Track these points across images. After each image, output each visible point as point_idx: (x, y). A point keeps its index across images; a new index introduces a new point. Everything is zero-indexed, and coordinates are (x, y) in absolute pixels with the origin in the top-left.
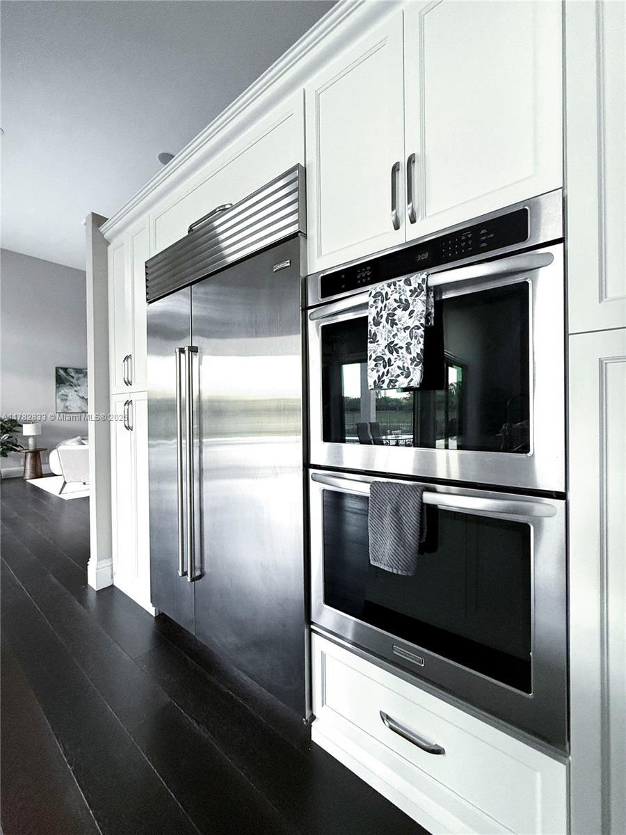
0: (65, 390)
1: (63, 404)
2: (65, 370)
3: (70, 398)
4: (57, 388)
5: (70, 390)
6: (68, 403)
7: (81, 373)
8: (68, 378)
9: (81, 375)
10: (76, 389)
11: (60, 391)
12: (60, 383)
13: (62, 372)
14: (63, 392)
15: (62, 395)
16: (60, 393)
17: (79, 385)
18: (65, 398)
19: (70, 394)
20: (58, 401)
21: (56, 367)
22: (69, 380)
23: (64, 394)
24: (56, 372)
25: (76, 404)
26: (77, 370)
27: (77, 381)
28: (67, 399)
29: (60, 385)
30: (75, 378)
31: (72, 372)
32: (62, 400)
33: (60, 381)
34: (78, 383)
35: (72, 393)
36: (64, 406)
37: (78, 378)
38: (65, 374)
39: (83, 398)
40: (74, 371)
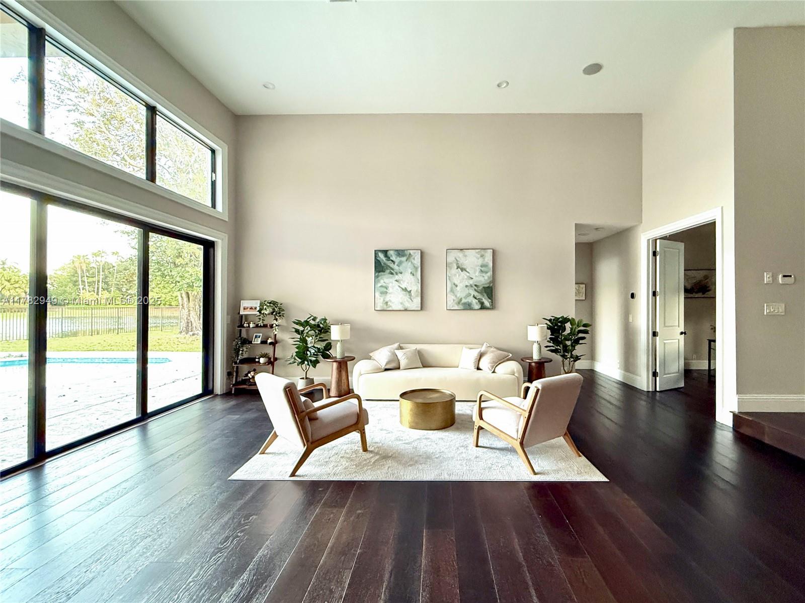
0: (386, 279)
1: (382, 299)
2: (385, 252)
3: (390, 290)
4: (376, 277)
5: (391, 280)
6: (388, 298)
7: (403, 256)
8: (389, 263)
9: (404, 259)
10: (397, 277)
11: (379, 281)
12: (379, 272)
13: (381, 256)
14: (382, 283)
15: (381, 286)
16: (379, 285)
17: (401, 273)
18: (384, 291)
19: (390, 285)
20: (377, 294)
21: (375, 251)
22: (389, 266)
23: (384, 284)
24: (375, 257)
25: (396, 299)
26: (400, 253)
27: (399, 266)
28: (387, 293)
29: (380, 274)
30: (396, 264)
31: (393, 255)
32: (381, 293)
33: (379, 268)
34: (400, 270)
35: (392, 283)
36: (384, 301)
37: (400, 263)
38: (384, 259)
39: (405, 290)
40: (396, 253)
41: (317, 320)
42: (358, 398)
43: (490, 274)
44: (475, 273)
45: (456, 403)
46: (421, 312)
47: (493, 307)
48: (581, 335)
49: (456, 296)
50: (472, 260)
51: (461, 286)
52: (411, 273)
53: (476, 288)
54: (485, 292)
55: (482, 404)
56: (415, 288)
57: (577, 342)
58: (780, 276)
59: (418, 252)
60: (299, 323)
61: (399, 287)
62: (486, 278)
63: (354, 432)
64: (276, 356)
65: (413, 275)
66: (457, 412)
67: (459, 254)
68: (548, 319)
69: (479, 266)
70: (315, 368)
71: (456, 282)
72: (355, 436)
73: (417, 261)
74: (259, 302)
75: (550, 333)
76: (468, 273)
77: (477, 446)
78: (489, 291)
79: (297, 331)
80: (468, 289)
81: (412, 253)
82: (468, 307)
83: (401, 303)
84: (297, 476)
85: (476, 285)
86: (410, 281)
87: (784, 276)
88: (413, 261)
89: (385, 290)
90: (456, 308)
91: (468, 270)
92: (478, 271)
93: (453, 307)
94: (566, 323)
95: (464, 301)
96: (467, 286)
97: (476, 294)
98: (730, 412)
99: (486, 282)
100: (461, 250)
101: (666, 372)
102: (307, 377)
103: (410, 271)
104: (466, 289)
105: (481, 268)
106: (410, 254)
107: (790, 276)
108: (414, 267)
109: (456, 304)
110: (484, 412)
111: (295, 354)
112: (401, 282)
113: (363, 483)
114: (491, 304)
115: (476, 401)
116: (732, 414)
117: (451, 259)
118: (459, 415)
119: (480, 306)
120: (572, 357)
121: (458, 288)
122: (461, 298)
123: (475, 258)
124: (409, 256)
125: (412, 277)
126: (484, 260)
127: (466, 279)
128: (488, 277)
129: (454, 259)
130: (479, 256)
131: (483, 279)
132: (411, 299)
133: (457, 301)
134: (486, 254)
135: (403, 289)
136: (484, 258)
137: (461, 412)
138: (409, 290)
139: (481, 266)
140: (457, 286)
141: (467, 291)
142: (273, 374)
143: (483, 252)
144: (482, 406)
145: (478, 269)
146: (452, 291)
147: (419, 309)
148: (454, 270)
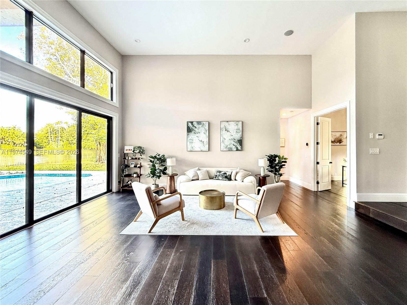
0: (192, 135)
1: (190, 145)
2: (192, 123)
3: (194, 141)
4: (188, 135)
5: (195, 136)
6: (193, 145)
7: (200, 124)
8: (193, 128)
9: (201, 126)
10: (197, 135)
11: (189, 137)
12: (189, 132)
13: (190, 124)
15: (190, 139)
17: (199, 133)
19: (194, 139)
20: (188, 143)
21: (187, 122)
22: (194, 130)
23: (191, 138)
24: (187, 125)
25: (197, 146)
26: (199, 123)
27: (198, 130)
28: (192, 142)
29: (189, 133)
30: (197, 128)
31: (195, 124)
32: (190, 143)
33: (189, 130)
34: (199, 131)
35: (195, 138)
36: (191, 146)
37: (199, 128)
38: (191, 126)
39: (201, 141)
40: (197, 123)
41: (160, 156)
42: (180, 194)
43: (241, 133)
44: (234, 133)
45: (226, 197)
46: (209, 152)
47: (242, 150)
48: (283, 164)
49: (225, 144)
50: (232, 127)
51: (227, 139)
53: (234, 140)
54: (238, 142)
55: (238, 197)
56: (206, 140)
57: (281, 167)
58: (377, 135)
59: (207, 123)
60: (152, 157)
61: (198, 139)
62: (239, 135)
63: (178, 211)
64: (141, 174)
65: (205, 134)
66: (226, 201)
67: (226, 124)
68: (268, 155)
69: (235, 129)
70: (159, 179)
71: (225, 138)
72: (179, 213)
73: (207, 127)
74: (133, 147)
75: (269, 163)
76: (231, 133)
77: (236, 218)
78: (240, 142)
79: (151, 161)
80: (231, 141)
81: (204, 123)
82: (230, 150)
83: (199, 148)
84: (152, 233)
85: (234, 139)
86: (204, 137)
87: (379, 135)
88: (205, 127)
89: (192, 141)
90: (225, 150)
91: (230, 132)
92: (235, 132)
93: (223, 149)
94: (276, 158)
95: (229, 146)
96: (230, 139)
97: (234, 143)
98: (354, 201)
99: (239, 138)
100: (227, 121)
101: (323, 182)
102: (156, 183)
103: (203, 132)
104: (230, 141)
105: (236, 131)
106: (203, 123)
107: (382, 135)
108: (205, 130)
109: (225, 148)
110: (239, 201)
111: (150, 172)
112: (199, 137)
113: (182, 236)
114: (241, 148)
115: (235, 196)
116: (354, 202)
117: (222, 126)
118: (227, 202)
119: (236, 149)
120: (279, 174)
121: (226, 140)
122: (227, 145)
123: (234, 126)
124: (203, 125)
125: (204, 135)
126: (238, 127)
127: (229, 136)
128: (240, 135)
129: (224, 126)
130: (236, 124)
131: (238, 136)
132: (204, 146)
133: (225, 147)
134: (239, 124)
135: (200, 141)
136: (238, 126)
137: (227, 201)
138: (203, 141)
139: (237, 130)
140: (225, 139)
141: (230, 142)
142: (140, 182)
143: (237, 123)
144: (238, 199)
145: (235, 131)
146: (223, 142)
147: (208, 150)
148: (224, 132)
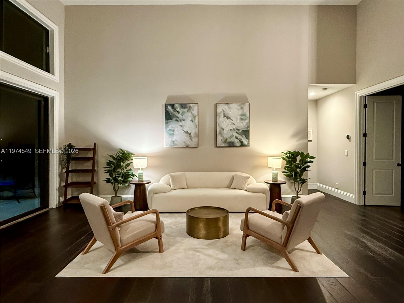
0: (173, 125)
1: (170, 139)
2: (172, 105)
3: (176, 133)
5: (177, 126)
6: (175, 138)
9: (186, 110)
10: (181, 123)
11: (168, 126)
12: (168, 119)
13: (169, 108)
16: (168, 129)
17: (184, 120)
18: (172, 133)
19: (176, 129)
20: (167, 136)
21: (165, 104)
23: (172, 129)
24: (165, 109)
25: (180, 139)
26: (183, 106)
30: (180, 114)
31: (178, 107)
32: (170, 135)
37: (183, 113)
38: (172, 110)
39: (187, 132)
44: (237, 120)
46: (198, 148)
47: (249, 145)
49: (223, 137)
50: (234, 111)
51: (227, 129)
52: (191, 120)
53: (237, 131)
54: (243, 134)
56: (194, 131)
57: (304, 169)
59: (196, 105)
61: (183, 130)
64: (94, 181)
67: (225, 107)
68: (285, 152)
71: (223, 127)
73: (195, 111)
75: (286, 163)
78: (247, 133)
82: (232, 145)
83: (184, 142)
86: (190, 126)
90: (223, 145)
91: (232, 118)
95: (228, 140)
96: (231, 130)
97: (238, 135)
99: (245, 127)
100: (227, 104)
108: (193, 116)
109: (223, 142)
112: (184, 127)
114: (248, 142)
117: (219, 110)
119: (240, 144)
120: (301, 180)
121: (225, 131)
123: (237, 110)
124: (190, 108)
125: (192, 123)
127: (230, 125)
128: (246, 123)
130: (240, 108)
131: (243, 125)
132: (191, 139)
134: (245, 107)
136: (243, 110)
139: (241, 115)
141: (231, 133)
143: (242, 105)
145: (239, 117)
146: (220, 133)
148: (222, 118)
